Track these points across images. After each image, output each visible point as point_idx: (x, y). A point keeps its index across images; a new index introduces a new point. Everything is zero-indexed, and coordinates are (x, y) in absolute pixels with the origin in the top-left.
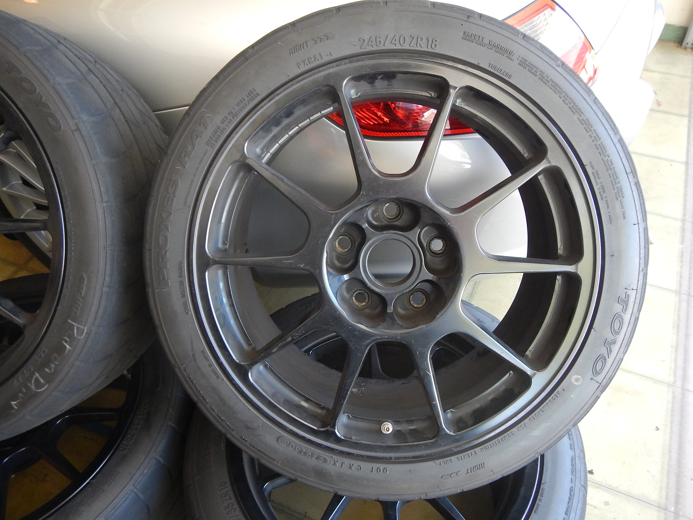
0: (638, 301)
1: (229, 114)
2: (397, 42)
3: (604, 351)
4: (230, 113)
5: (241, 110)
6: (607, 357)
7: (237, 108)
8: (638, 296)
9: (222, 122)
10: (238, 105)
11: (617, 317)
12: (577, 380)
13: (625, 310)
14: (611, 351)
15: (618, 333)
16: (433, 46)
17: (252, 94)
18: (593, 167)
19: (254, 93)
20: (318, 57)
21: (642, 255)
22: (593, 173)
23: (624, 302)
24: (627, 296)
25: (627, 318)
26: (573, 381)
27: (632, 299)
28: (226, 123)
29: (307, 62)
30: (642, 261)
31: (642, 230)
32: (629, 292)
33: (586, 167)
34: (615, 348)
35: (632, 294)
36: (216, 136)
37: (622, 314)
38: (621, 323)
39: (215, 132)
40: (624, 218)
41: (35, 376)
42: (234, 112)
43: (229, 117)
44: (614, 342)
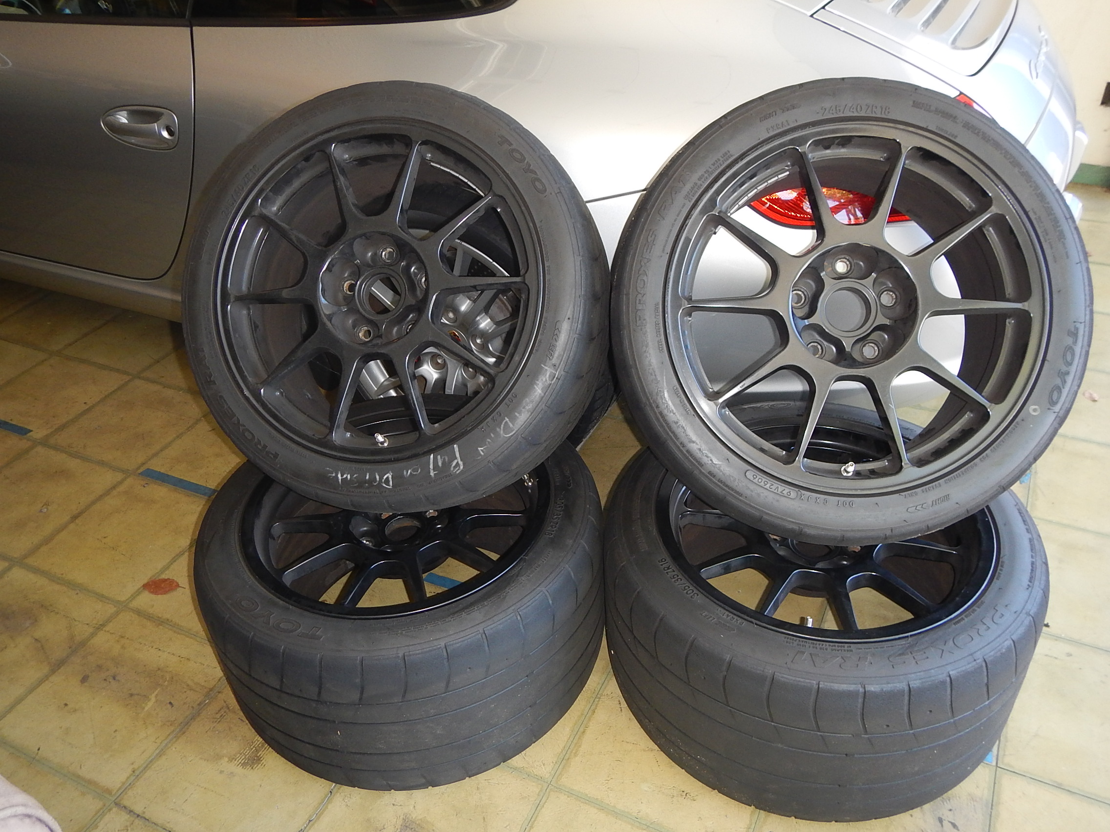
0: (1087, 333)
1: (705, 172)
2: (854, 110)
3: (1058, 381)
4: (707, 171)
5: (716, 169)
6: (1061, 387)
7: (713, 167)
8: (1087, 329)
9: (699, 179)
10: (713, 164)
11: (1070, 349)
12: (1035, 410)
13: (1075, 342)
14: (1065, 382)
15: (1070, 364)
16: (886, 112)
17: (726, 155)
18: (1035, 213)
19: (729, 154)
20: (785, 124)
21: (1087, 292)
22: (1036, 218)
23: (1074, 334)
24: (1077, 329)
25: (1078, 349)
26: (1031, 411)
27: (1081, 332)
28: (703, 180)
29: (775, 128)
30: (1088, 298)
31: (1084, 268)
32: (1078, 325)
33: (1029, 213)
34: (1069, 379)
35: (1081, 328)
36: (693, 191)
37: (1074, 347)
38: (1073, 355)
39: (693, 188)
40: (1068, 257)
41: (505, 421)
42: (710, 170)
43: (706, 175)
44: (1068, 373)
